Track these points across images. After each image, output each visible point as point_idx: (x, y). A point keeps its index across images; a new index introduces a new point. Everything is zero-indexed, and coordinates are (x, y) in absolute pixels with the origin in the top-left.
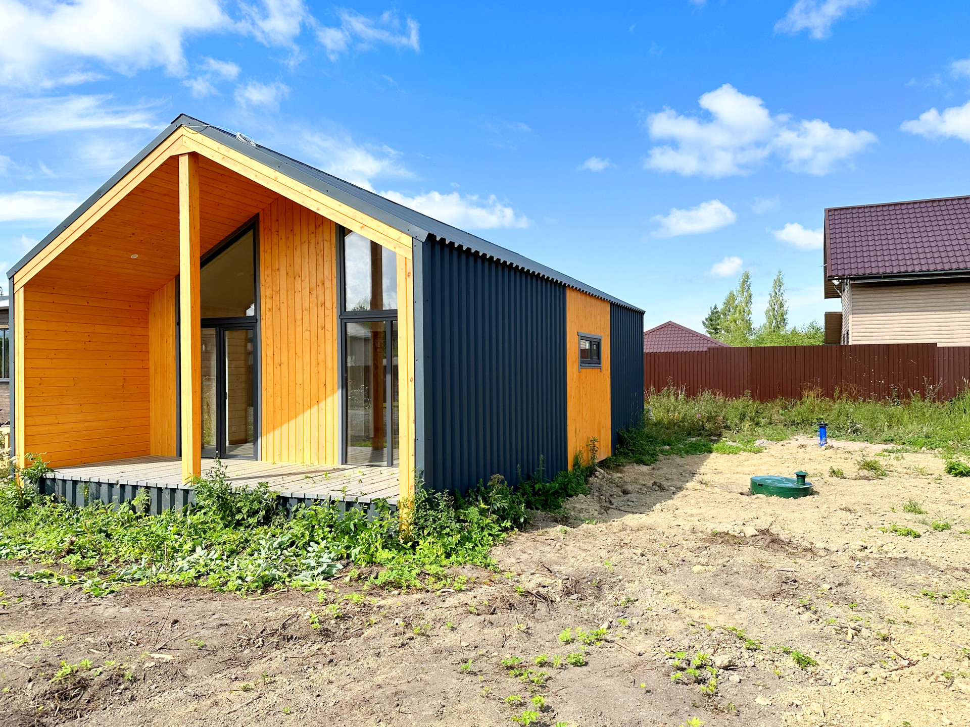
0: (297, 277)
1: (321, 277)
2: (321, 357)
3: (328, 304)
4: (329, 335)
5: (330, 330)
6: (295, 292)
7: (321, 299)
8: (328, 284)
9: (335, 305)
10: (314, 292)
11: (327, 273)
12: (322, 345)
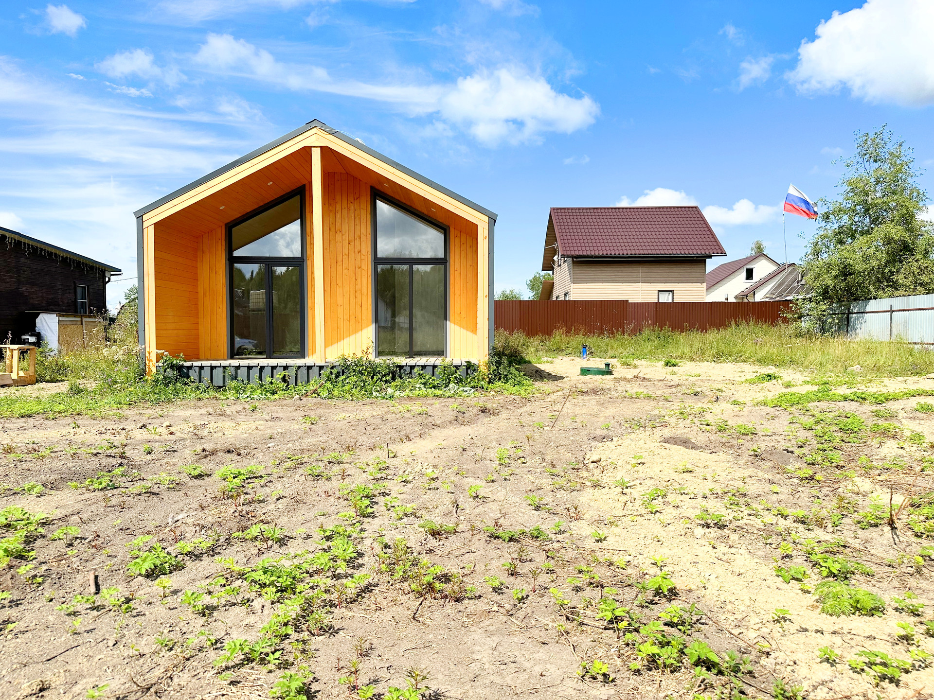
0: (338, 232)
1: (358, 233)
2: (358, 287)
3: (364, 252)
4: (364, 273)
5: (366, 269)
6: (336, 242)
7: (358, 248)
8: (363, 238)
9: (369, 253)
10: (353, 243)
11: (363, 231)
12: (359, 280)
